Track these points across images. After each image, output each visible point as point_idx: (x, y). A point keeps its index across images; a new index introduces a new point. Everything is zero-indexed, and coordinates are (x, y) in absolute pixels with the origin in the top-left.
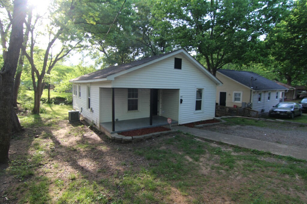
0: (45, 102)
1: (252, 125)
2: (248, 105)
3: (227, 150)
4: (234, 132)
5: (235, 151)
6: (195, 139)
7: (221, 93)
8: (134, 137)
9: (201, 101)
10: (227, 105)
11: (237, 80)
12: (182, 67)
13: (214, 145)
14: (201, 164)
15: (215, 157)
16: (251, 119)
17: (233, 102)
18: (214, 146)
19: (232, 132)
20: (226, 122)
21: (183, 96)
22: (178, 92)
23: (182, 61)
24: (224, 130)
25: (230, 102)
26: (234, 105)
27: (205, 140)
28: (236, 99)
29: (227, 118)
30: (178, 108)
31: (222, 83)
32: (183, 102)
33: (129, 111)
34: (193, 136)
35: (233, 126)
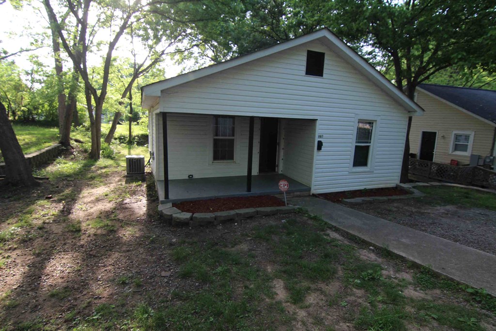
0: (125, 142)
1: (487, 207)
2: (485, 161)
3: (397, 275)
4: (434, 223)
5: (419, 284)
6: (329, 232)
7: (425, 134)
8: (196, 215)
9: (368, 147)
10: (436, 159)
11: (463, 107)
12: (325, 71)
13: (367, 256)
14: (302, 314)
15: (354, 295)
16: (488, 193)
17: (450, 153)
18: (365, 258)
19: (431, 221)
20: (424, 195)
21: (324, 135)
22: (315, 125)
23: (326, 57)
24: (410, 216)
25: (443, 153)
26: (452, 160)
27: (350, 239)
28: (457, 147)
29: (427, 186)
30: (312, 159)
31: (423, 110)
32: (322, 148)
33: (214, 162)
34: (326, 223)
35: (439, 208)
